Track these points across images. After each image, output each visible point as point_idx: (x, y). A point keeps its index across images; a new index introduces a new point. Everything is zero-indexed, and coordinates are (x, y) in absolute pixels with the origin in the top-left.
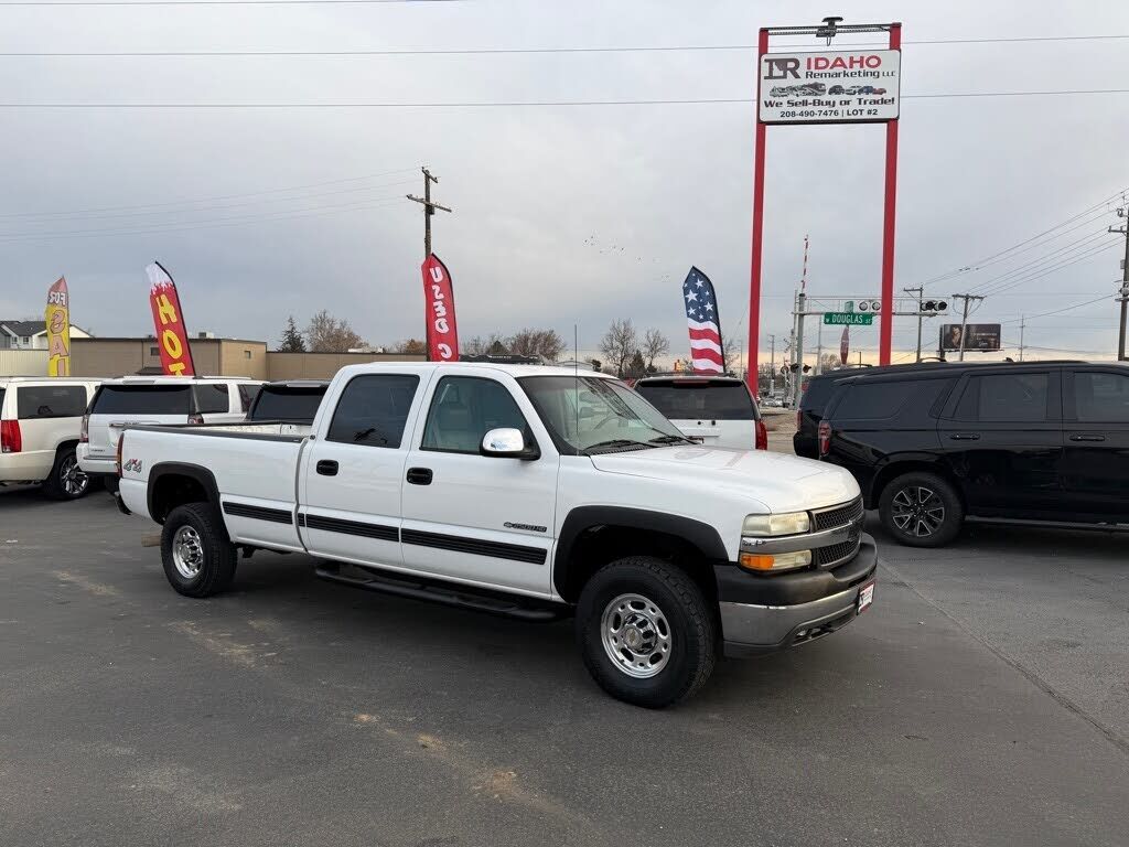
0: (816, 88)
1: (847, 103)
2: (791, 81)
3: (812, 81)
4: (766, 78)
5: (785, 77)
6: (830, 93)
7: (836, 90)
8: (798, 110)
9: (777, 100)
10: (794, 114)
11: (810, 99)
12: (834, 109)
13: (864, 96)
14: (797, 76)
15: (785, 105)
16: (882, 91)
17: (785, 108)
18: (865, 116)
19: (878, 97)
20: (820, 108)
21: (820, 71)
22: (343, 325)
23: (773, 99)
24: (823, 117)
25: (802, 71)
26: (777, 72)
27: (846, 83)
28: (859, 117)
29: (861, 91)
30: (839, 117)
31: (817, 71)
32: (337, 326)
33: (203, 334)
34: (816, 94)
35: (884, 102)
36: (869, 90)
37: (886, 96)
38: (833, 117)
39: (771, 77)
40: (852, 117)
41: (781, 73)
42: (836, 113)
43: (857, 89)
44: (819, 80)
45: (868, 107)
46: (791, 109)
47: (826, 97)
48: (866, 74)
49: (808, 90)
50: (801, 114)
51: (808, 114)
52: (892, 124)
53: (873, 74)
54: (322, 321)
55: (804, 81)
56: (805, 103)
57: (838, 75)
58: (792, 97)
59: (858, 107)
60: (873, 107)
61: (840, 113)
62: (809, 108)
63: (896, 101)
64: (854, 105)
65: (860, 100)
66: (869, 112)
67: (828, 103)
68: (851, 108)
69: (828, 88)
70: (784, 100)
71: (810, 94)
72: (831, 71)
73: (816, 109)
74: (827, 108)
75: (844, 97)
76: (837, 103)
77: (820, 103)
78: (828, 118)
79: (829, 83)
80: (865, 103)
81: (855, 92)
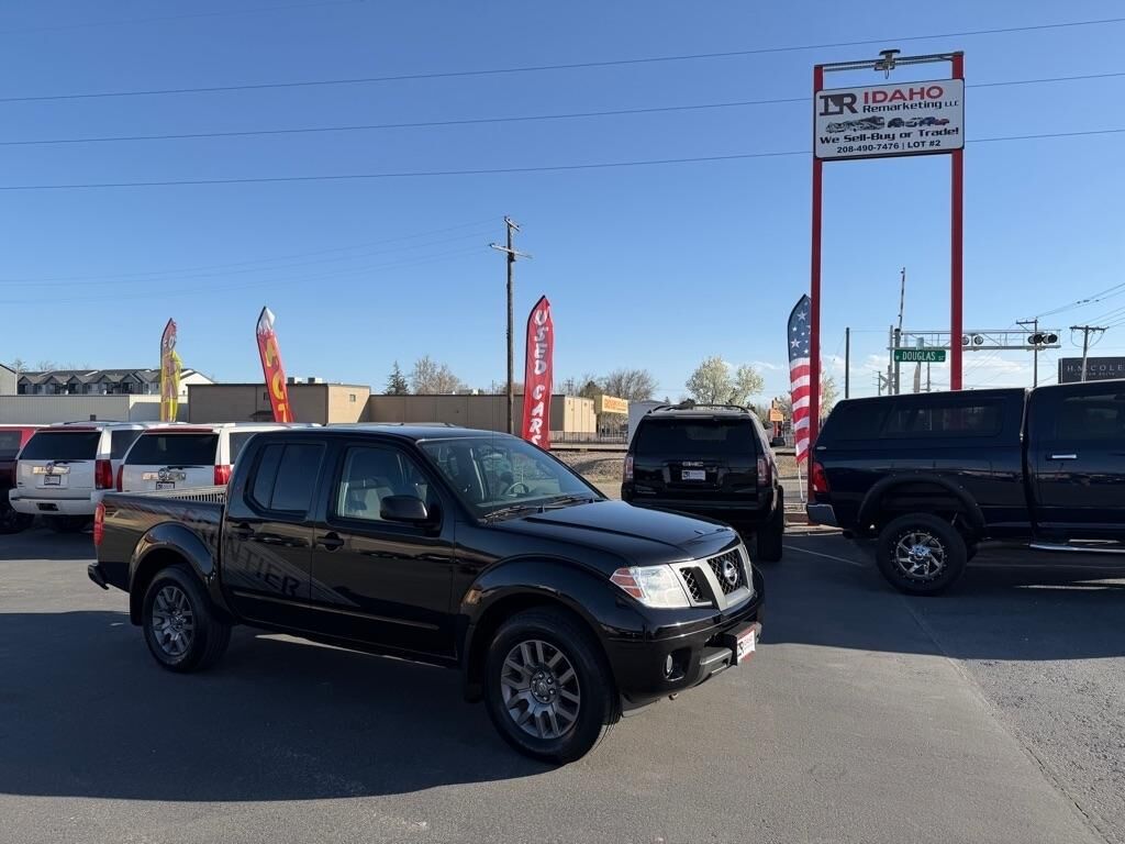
0: (874, 122)
1: (908, 135)
2: (847, 116)
3: (869, 115)
4: (821, 114)
5: (841, 112)
6: (889, 126)
7: (895, 123)
8: (855, 145)
9: (834, 135)
10: (851, 149)
11: (868, 133)
12: (894, 142)
13: (925, 128)
14: (854, 111)
15: (842, 139)
16: (945, 122)
17: (843, 143)
18: (927, 147)
19: (941, 128)
20: (879, 141)
21: (878, 105)
22: (444, 369)
23: (829, 136)
24: (882, 151)
25: (858, 106)
26: (833, 108)
27: (906, 115)
28: (920, 148)
29: (922, 123)
30: (900, 150)
31: (875, 105)
32: (439, 370)
33: (312, 380)
34: (875, 128)
35: (947, 132)
36: (931, 121)
37: (949, 127)
38: (893, 150)
39: (826, 113)
40: (914, 149)
41: (837, 109)
42: (896, 146)
43: (917, 121)
44: (877, 114)
45: (930, 138)
46: (848, 144)
47: (885, 131)
48: (927, 105)
49: (866, 124)
50: (860, 149)
51: (866, 148)
52: (957, 155)
53: (934, 105)
54: (425, 365)
55: (861, 115)
56: (863, 137)
57: (897, 108)
58: (849, 132)
59: (920, 139)
60: (935, 138)
61: (900, 145)
62: (867, 142)
63: (960, 131)
64: (915, 137)
65: (921, 132)
66: (932, 143)
67: (887, 136)
68: (911, 140)
69: (887, 120)
70: (841, 136)
71: (868, 128)
72: (890, 104)
73: (874, 143)
74: (886, 141)
75: (904, 129)
76: (897, 136)
77: (879, 137)
78: (888, 151)
79: (888, 116)
80: (927, 134)
81: (916, 124)
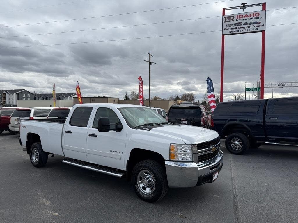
2: (232, 22)
3: (238, 22)
4: (224, 22)
5: (230, 21)
7: (245, 24)
8: (234, 30)
9: (228, 28)
10: (233, 32)
11: (238, 27)
13: (254, 25)
14: (233, 21)
15: (230, 29)
17: (230, 30)
18: (255, 30)
19: (258, 25)
21: (241, 19)
23: (226, 28)
24: (242, 32)
25: (235, 19)
26: (228, 20)
27: (248, 21)
28: (253, 31)
29: (253, 24)
30: (247, 31)
31: (239, 19)
35: (260, 26)
36: (256, 23)
37: (261, 24)
38: (245, 32)
39: (226, 22)
40: (251, 31)
41: (229, 20)
42: (246, 30)
43: (252, 23)
44: (240, 21)
45: (255, 28)
46: (232, 30)
47: (242, 26)
48: (255, 18)
49: (237, 25)
50: (235, 31)
51: (237, 31)
52: (263, 32)
53: (257, 18)
55: (236, 22)
56: (236, 28)
57: (246, 19)
58: (232, 27)
59: (252, 28)
61: (247, 30)
62: (237, 30)
63: (264, 25)
64: (251, 27)
65: (253, 26)
66: (256, 29)
67: (243, 28)
68: (250, 28)
69: (243, 23)
70: (230, 28)
71: (238, 25)
72: (244, 19)
73: (239, 30)
74: (243, 29)
75: (248, 25)
76: (246, 28)
77: (241, 28)
78: (243, 32)
79: (243, 22)
80: (255, 27)
81: (251, 24)
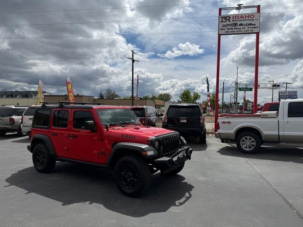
0: (235, 24)
1: (244, 28)
2: (228, 22)
3: (234, 22)
5: (226, 21)
6: (239, 26)
7: (241, 25)
8: (230, 31)
9: (224, 28)
12: (240, 30)
13: (249, 26)
14: (230, 21)
16: (255, 25)
17: (226, 30)
18: (250, 32)
19: (253, 26)
20: (236, 30)
21: (236, 20)
22: (114, 92)
23: (222, 28)
24: (237, 33)
25: (231, 20)
26: (224, 20)
27: (244, 23)
28: (248, 32)
29: (248, 25)
30: (242, 32)
32: (113, 92)
33: (78, 94)
34: (235, 26)
35: (255, 28)
36: (251, 24)
38: (240, 32)
39: (222, 22)
40: (246, 32)
41: (225, 21)
43: (247, 24)
44: (236, 22)
45: (251, 29)
46: (228, 31)
47: (238, 27)
48: (250, 20)
51: (233, 32)
52: (258, 34)
53: (252, 20)
54: (109, 91)
55: (232, 23)
56: (232, 29)
58: (228, 27)
59: (248, 29)
60: (252, 29)
62: (233, 30)
63: (259, 27)
64: (246, 29)
65: (248, 27)
67: (239, 28)
70: (226, 28)
71: (233, 26)
72: (240, 19)
73: (235, 30)
74: (238, 30)
75: (243, 27)
76: (241, 28)
77: (236, 29)
79: (239, 23)
81: (247, 25)
